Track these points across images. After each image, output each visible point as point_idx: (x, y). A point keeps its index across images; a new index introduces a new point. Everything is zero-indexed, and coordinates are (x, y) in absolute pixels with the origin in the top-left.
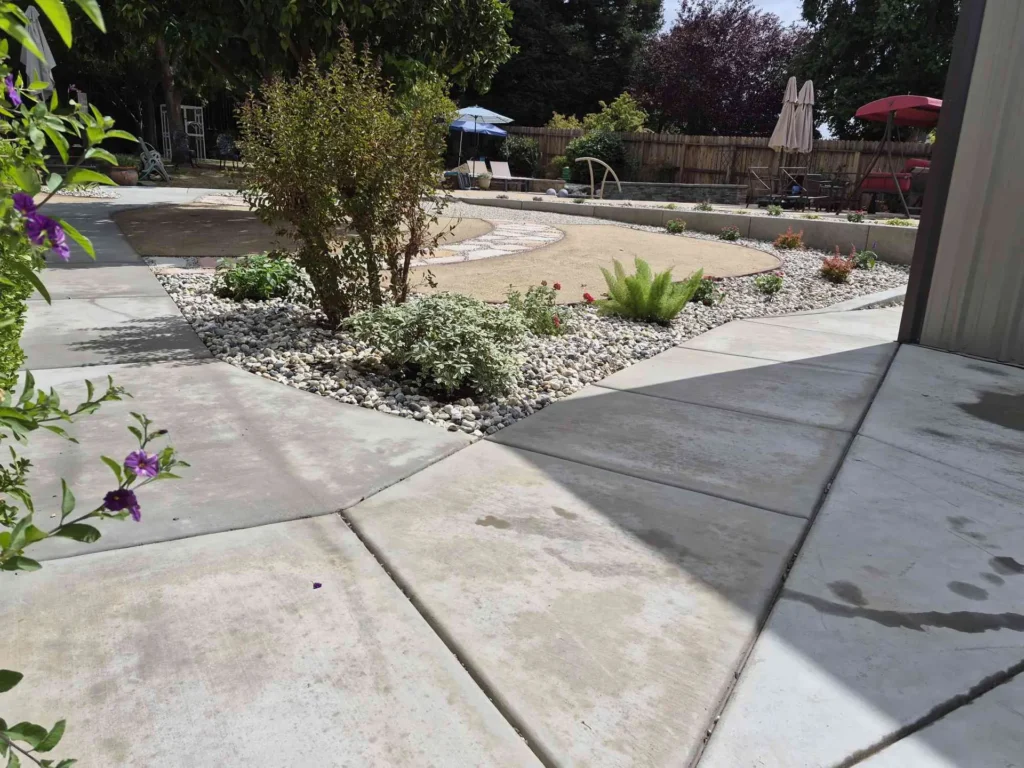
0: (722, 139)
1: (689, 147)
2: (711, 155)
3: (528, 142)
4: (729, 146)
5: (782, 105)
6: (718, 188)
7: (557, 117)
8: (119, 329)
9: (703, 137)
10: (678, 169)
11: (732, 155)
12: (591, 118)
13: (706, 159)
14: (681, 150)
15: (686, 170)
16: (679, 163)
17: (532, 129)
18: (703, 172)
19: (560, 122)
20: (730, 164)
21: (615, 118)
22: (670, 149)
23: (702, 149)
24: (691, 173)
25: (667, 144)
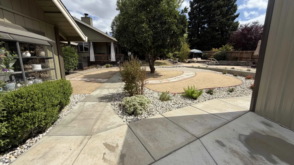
0: (249, 51)
1: (241, 53)
2: (246, 55)
3: (207, 54)
4: (251, 53)
5: (257, 46)
6: (244, 62)
7: (213, 49)
8: (105, 95)
9: (244, 51)
10: (238, 57)
11: (251, 54)
12: (220, 49)
13: (245, 55)
14: (239, 54)
15: (240, 58)
16: (239, 56)
17: (208, 51)
18: (244, 58)
19: (214, 50)
20: (251, 56)
21: (225, 48)
22: (236, 54)
23: (244, 54)
24: (241, 59)
25: (236, 53)
